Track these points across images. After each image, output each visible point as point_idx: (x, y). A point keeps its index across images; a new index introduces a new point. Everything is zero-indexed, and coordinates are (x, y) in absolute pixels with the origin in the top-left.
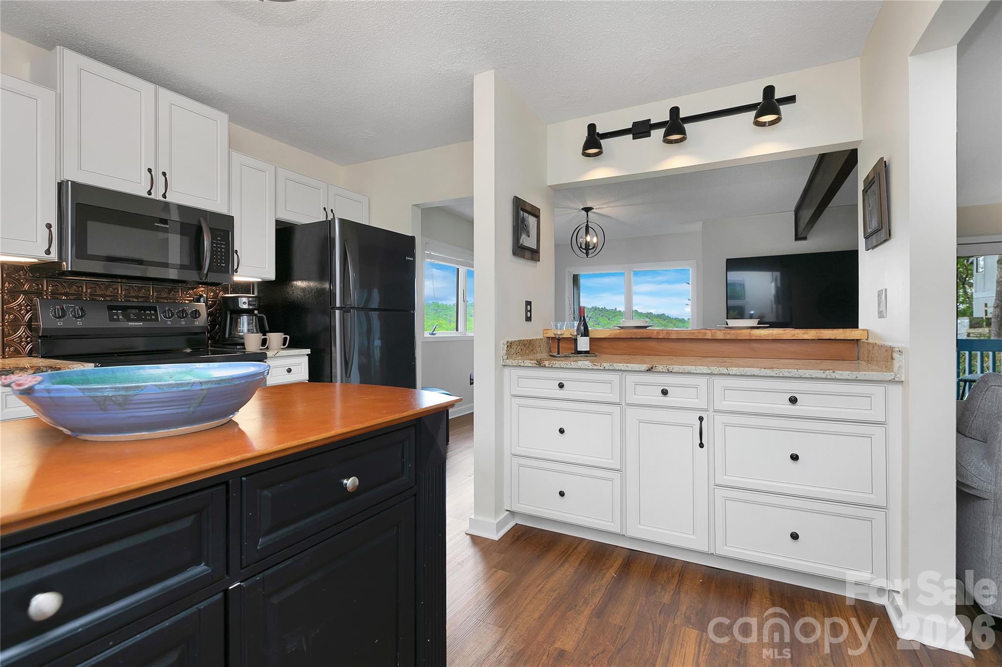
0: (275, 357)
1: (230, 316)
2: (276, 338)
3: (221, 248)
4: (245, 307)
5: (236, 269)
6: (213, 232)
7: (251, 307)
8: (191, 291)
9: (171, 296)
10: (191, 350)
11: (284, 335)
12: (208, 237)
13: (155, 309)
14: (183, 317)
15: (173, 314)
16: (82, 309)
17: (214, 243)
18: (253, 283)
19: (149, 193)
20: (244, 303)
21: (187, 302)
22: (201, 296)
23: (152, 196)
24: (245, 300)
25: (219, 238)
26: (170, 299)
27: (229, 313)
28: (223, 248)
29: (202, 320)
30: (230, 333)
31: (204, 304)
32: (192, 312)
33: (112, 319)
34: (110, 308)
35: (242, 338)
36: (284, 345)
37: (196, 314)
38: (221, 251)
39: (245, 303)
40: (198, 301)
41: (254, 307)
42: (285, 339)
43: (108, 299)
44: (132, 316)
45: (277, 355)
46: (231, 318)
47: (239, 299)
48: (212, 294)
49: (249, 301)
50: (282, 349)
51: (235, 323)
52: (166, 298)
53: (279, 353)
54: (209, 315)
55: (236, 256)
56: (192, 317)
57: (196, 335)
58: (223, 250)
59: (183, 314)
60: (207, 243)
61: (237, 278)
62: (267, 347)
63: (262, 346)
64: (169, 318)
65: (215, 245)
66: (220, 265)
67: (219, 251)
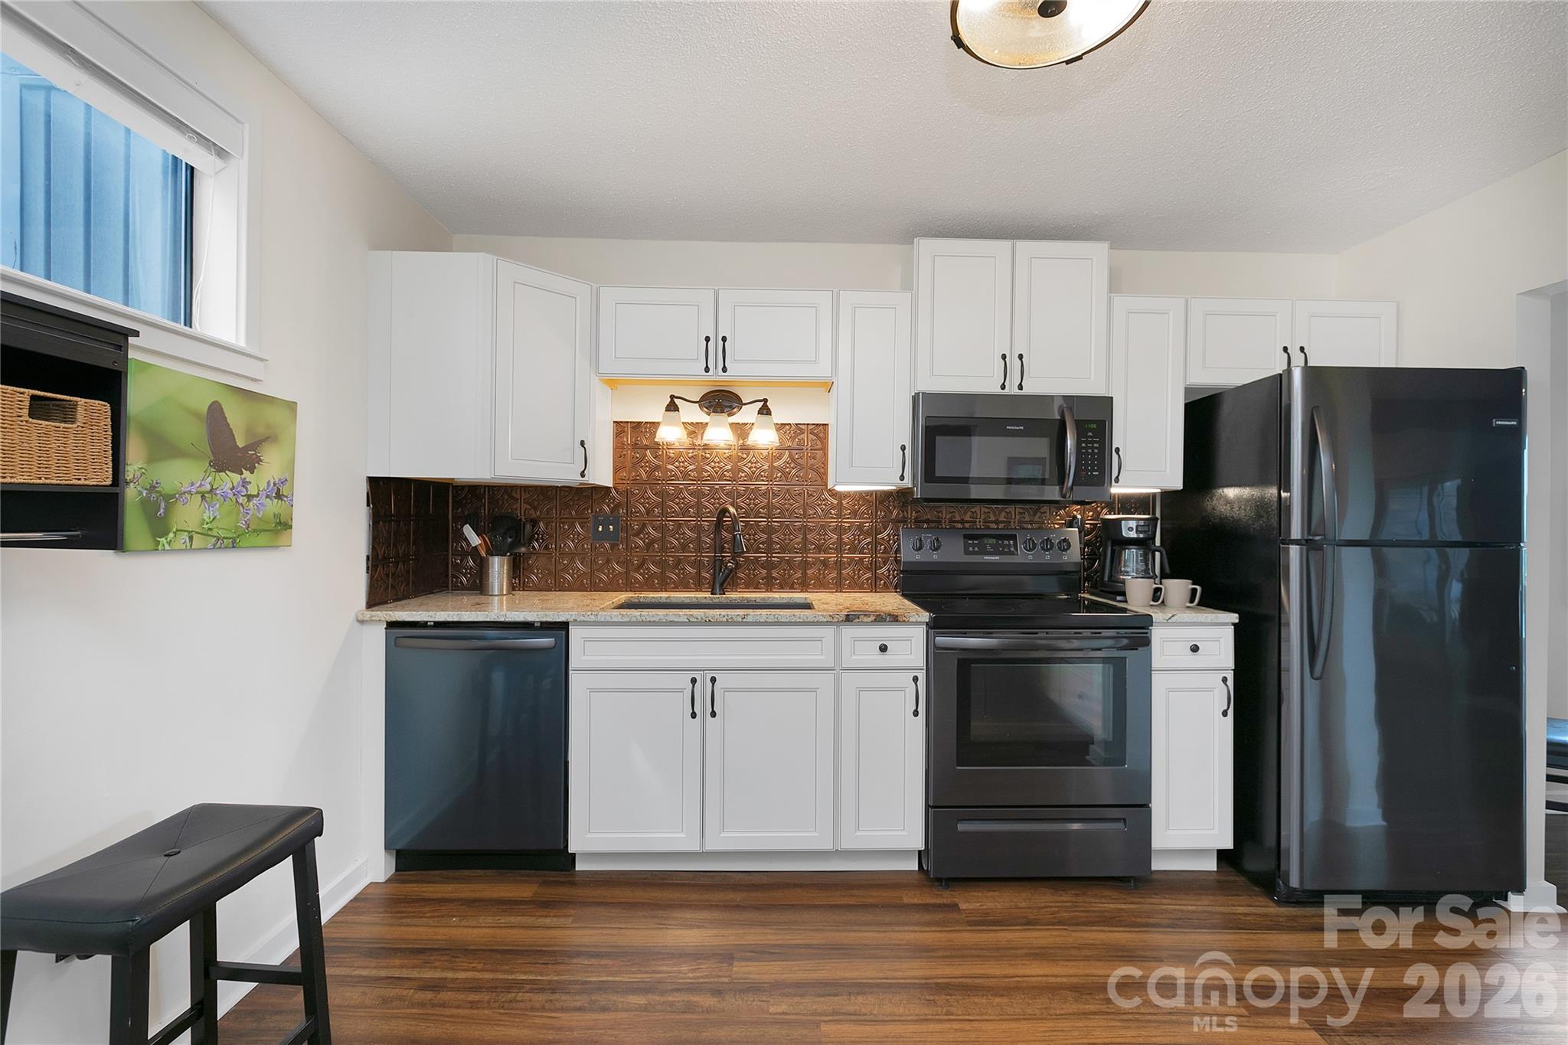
0: (1170, 623)
1: (1112, 549)
2: (1178, 588)
3: (1093, 448)
4: (1133, 535)
5: (1117, 477)
6: (1081, 427)
7: (1141, 536)
8: (1062, 512)
9: (1036, 519)
10: (1066, 597)
11: (1193, 584)
12: (1073, 433)
13: (1014, 538)
14: (1047, 550)
15: (1035, 545)
16: (937, 540)
17: (1084, 442)
18: (1153, 497)
19: (1003, 387)
20: (1130, 528)
21: (1056, 526)
22: (1075, 517)
23: (1007, 391)
24: (1133, 524)
25: (1090, 434)
26: (1036, 523)
27: (1109, 543)
28: (1096, 448)
29: (1074, 554)
30: (1111, 576)
31: (1077, 529)
32: (1060, 543)
33: (967, 552)
34: (967, 537)
35: (1123, 582)
36: (1192, 601)
37: (1065, 545)
38: (1093, 454)
39: (1130, 529)
40: (1071, 526)
41: (1146, 535)
42: (1194, 591)
43: (967, 525)
44: (989, 548)
45: (1173, 620)
46: (1113, 552)
47: (1123, 522)
48: (1091, 513)
49: (1137, 527)
50: (1188, 607)
51: (1116, 559)
52: (1031, 522)
53: (1178, 616)
54: (1084, 544)
55: (1117, 456)
56: (1060, 548)
57: (1065, 574)
58: (1096, 451)
59: (1047, 545)
60: (1070, 443)
61: (1116, 490)
62: (1163, 602)
63: (1154, 601)
64: (1030, 550)
65: (1083, 445)
66: (1091, 473)
67: (1090, 454)
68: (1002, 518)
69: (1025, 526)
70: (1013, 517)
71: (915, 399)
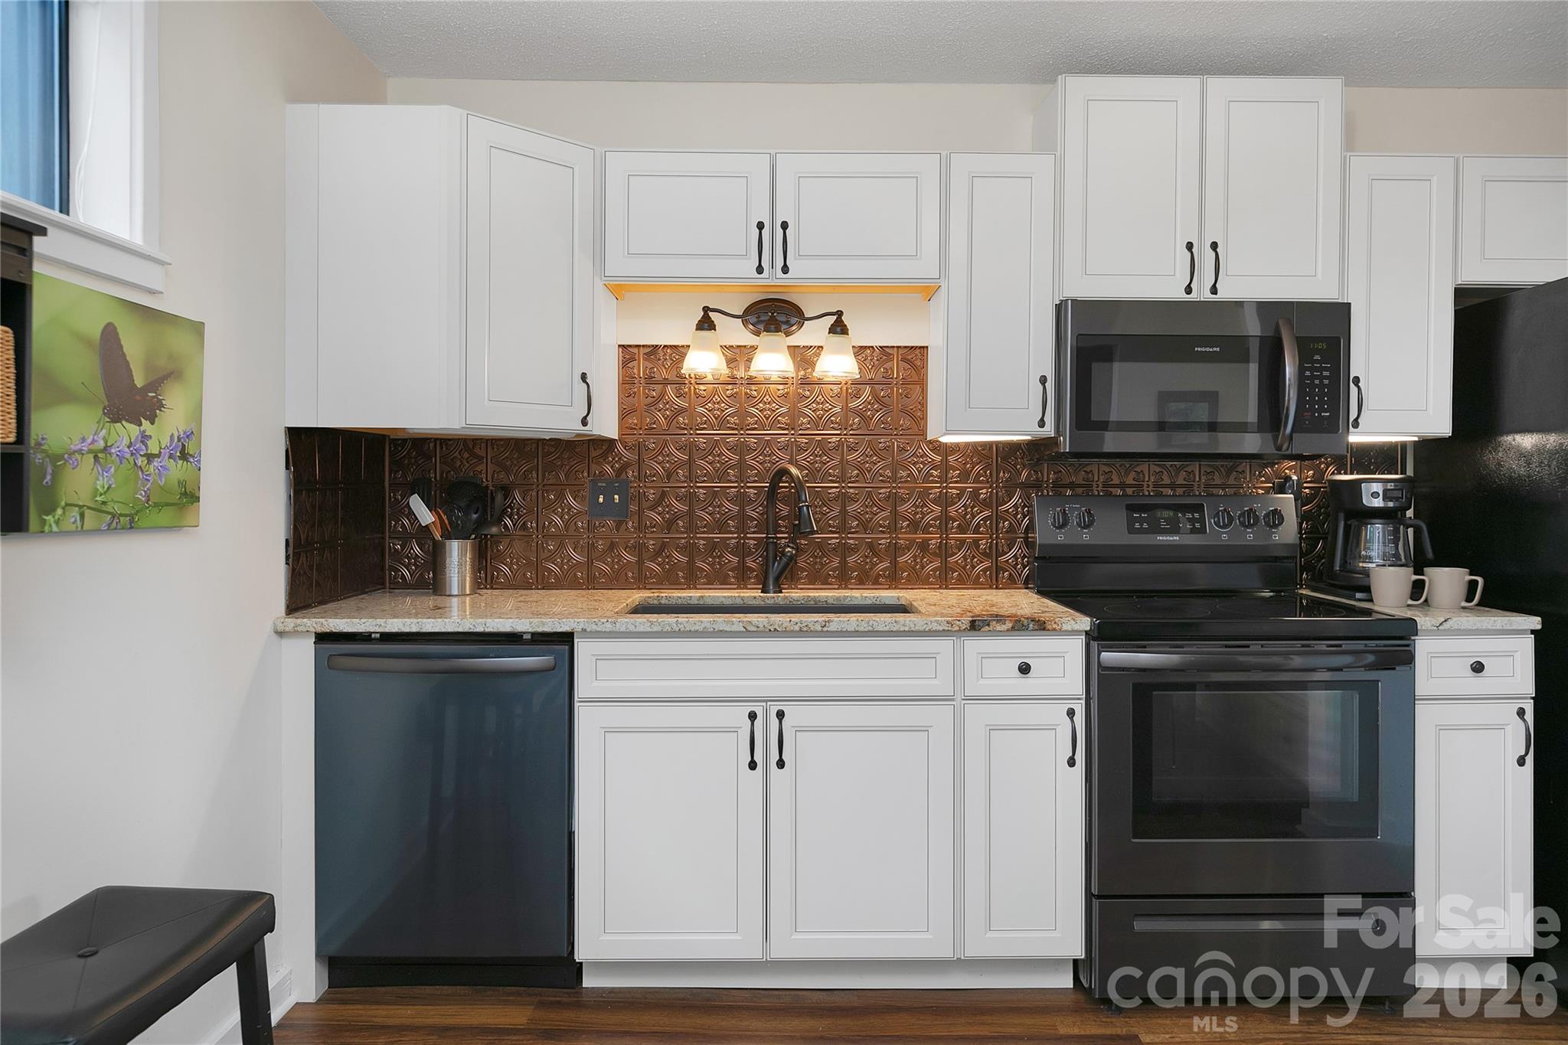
0: (1438, 631)
1: (1345, 524)
2: (1448, 581)
3: (1321, 378)
4: (1378, 503)
5: (1356, 420)
6: (1305, 348)
7: (1391, 504)
8: (1268, 470)
9: (1231, 481)
10: (1272, 594)
11: (1471, 574)
12: (1294, 357)
13: (1199, 508)
14: (1250, 526)
15: (1231, 519)
16: (1089, 513)
17: (1307, 369)
18: (1404, 445)
19: (1189, 290)
20: (1374, 493)
21: (1260, 491)
22: (1288, 478)
23: (1194, 296)
24: (1377, 487)
25: (1317, 357)
26: (1230, 486)
27: (1342, 516)
28: (1326, 377)
29: (1289, 532)
30: (1344, 562)
31: (1292, 496)
32: (1267, 515)
33: (1131, 530)
34: (1131, 508)
35: (1366, 573)
36: (1469, 599)
37: (1276, 518)
38: (1322, 386)
39: (1375, 495)
40: (1281, 490)
41: (1397, 504)
42: (1473, 585)
43: (1129, 491)
44: (1163, 524)
45: (1446, 626)
46: (1347, 528)
47: (1363, 485)
48: (1311, 472)
49: (1385, 491)
50: (1464, 608)
51: (1352, 539)
52: (1223, 487)
53: (1450, 622)
54: (1303, 517)
55: (1356, 389)
56: (1267, 524)
57: (1276, 562)
58: (1326, 382)
59: (1250, 519)
60: (1290, 370)
61: (1355, 438)
62: (1426, 600)
63: (1412, 598)
64: (1225, 526)
65: (1308, 373)
66: (1320, 415)
67: (1317, 386)
68: (1180, 481)
69: (1215, 491)
70: (1197, 479)
71: (1060, 308)
